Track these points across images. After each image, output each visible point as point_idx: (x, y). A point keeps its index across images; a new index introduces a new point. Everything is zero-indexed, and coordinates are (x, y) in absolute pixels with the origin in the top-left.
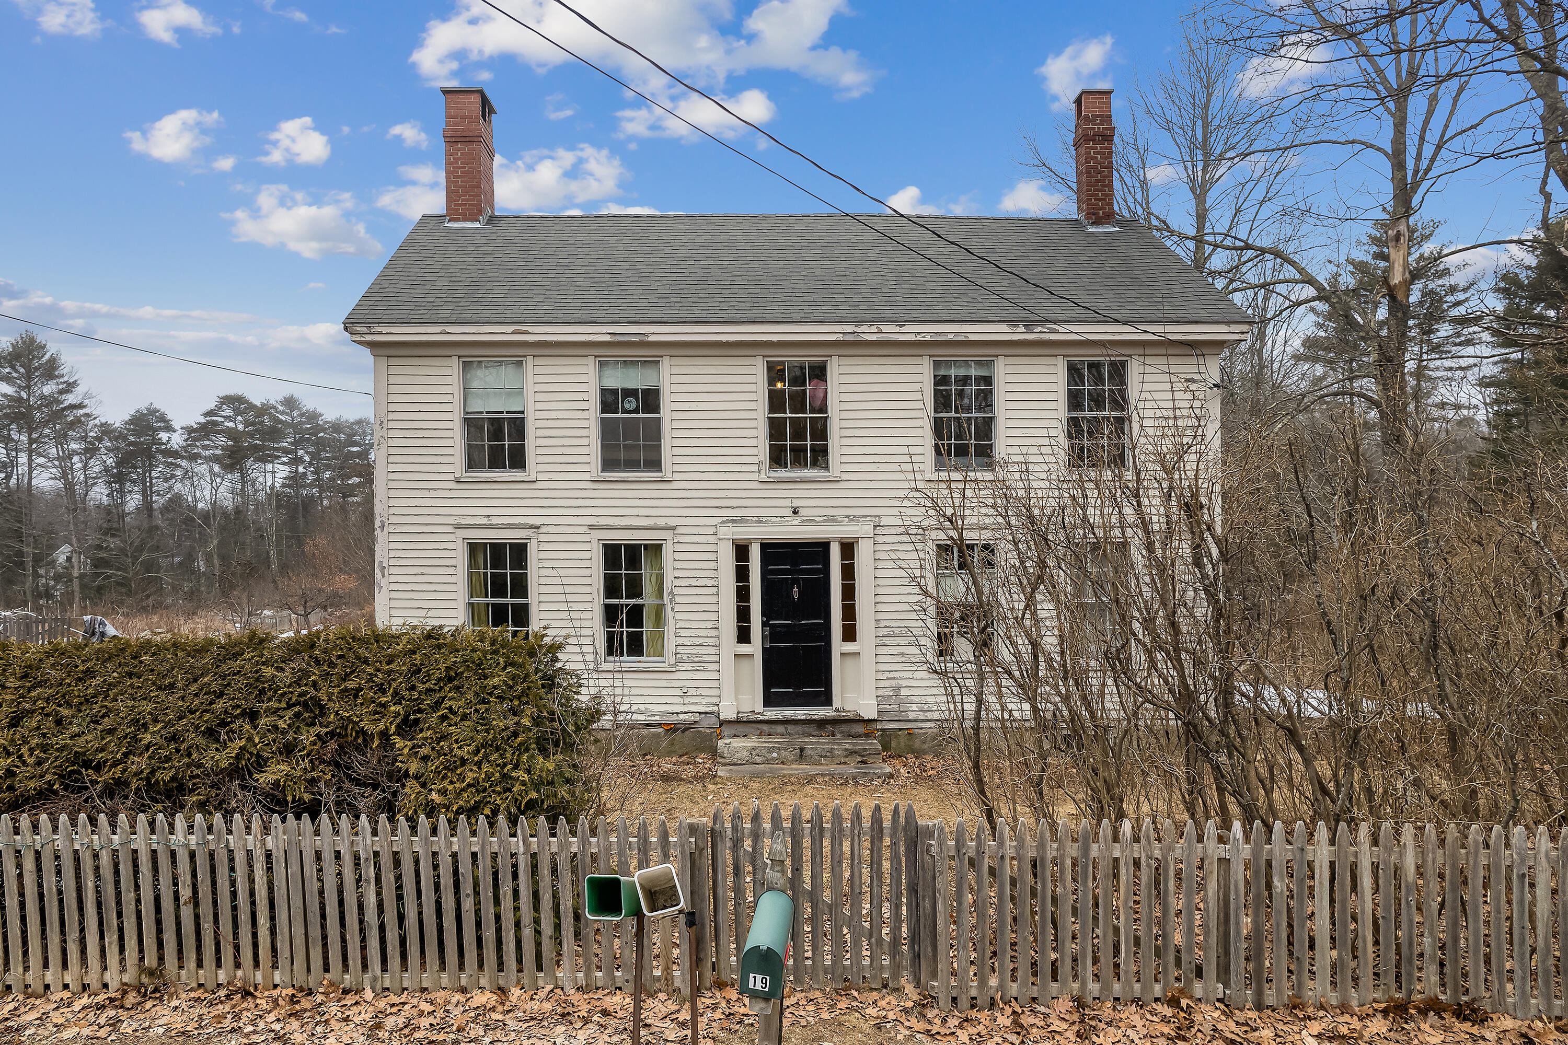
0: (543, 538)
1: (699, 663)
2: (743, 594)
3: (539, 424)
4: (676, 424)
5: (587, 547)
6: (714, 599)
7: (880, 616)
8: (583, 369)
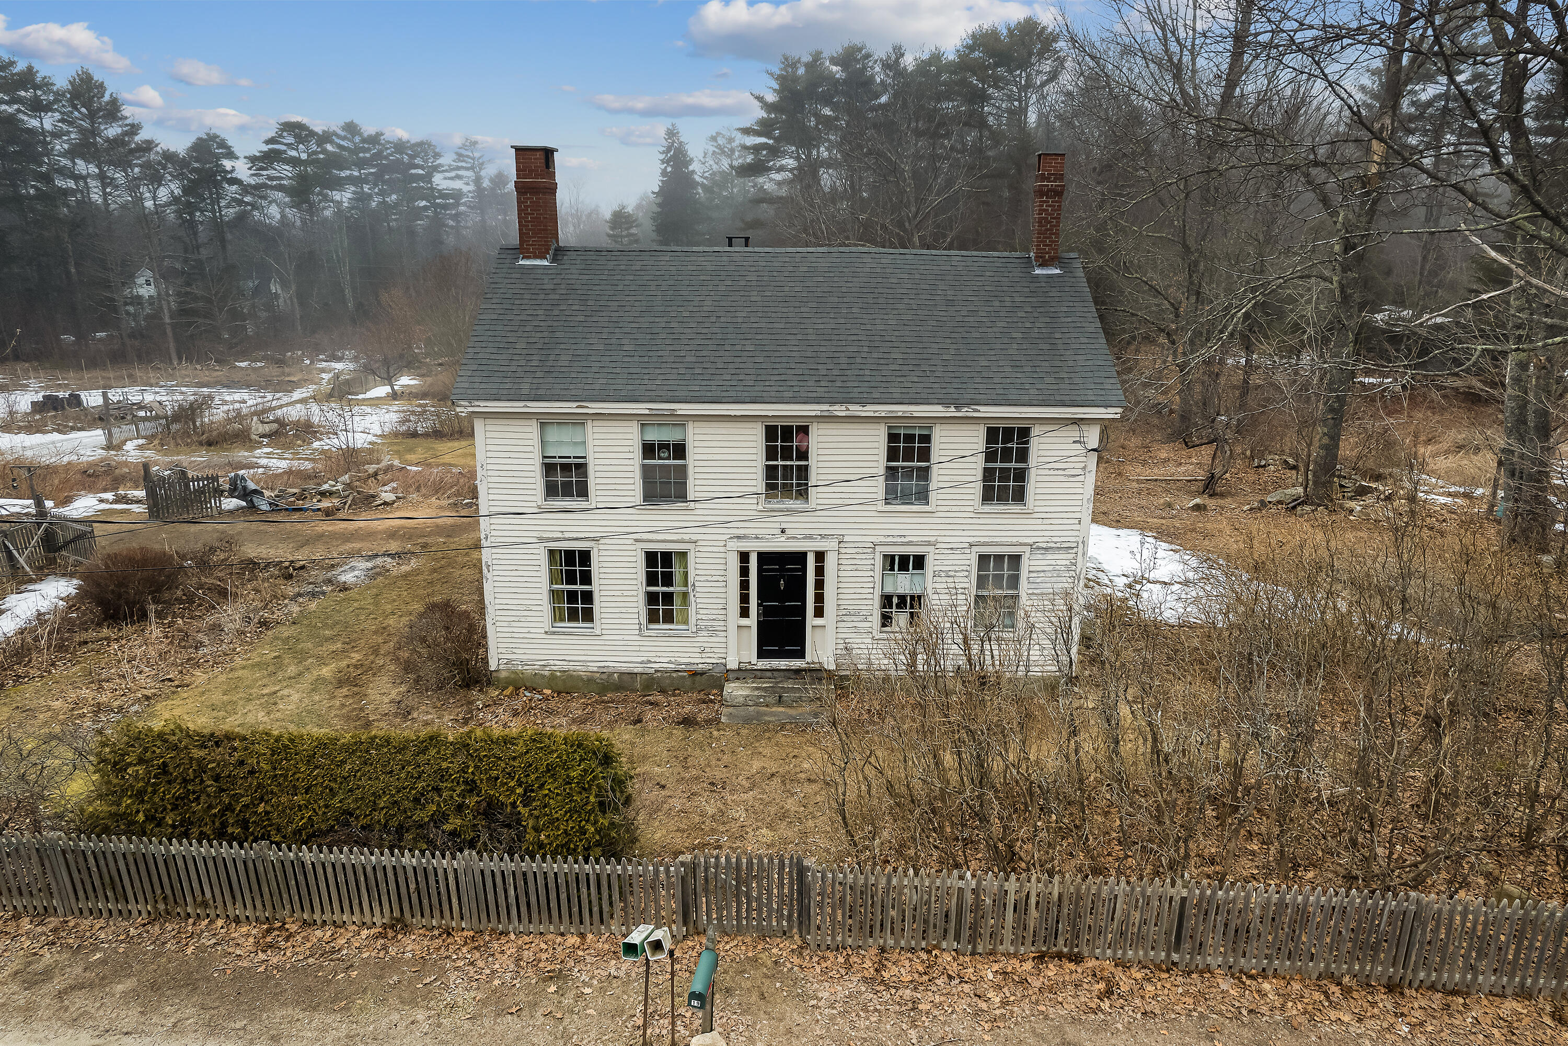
0: (601, 547)
1: (713, 632)
2: (744, 585)
3: (597, 468)
4: (697, 470)
5: (634, 553)
6: (723, 590)
7: (840, 602)
8: (630, 430)
